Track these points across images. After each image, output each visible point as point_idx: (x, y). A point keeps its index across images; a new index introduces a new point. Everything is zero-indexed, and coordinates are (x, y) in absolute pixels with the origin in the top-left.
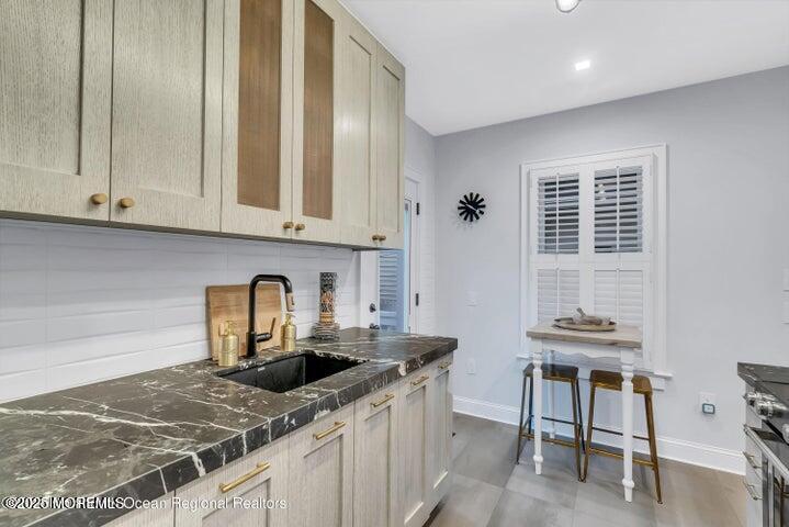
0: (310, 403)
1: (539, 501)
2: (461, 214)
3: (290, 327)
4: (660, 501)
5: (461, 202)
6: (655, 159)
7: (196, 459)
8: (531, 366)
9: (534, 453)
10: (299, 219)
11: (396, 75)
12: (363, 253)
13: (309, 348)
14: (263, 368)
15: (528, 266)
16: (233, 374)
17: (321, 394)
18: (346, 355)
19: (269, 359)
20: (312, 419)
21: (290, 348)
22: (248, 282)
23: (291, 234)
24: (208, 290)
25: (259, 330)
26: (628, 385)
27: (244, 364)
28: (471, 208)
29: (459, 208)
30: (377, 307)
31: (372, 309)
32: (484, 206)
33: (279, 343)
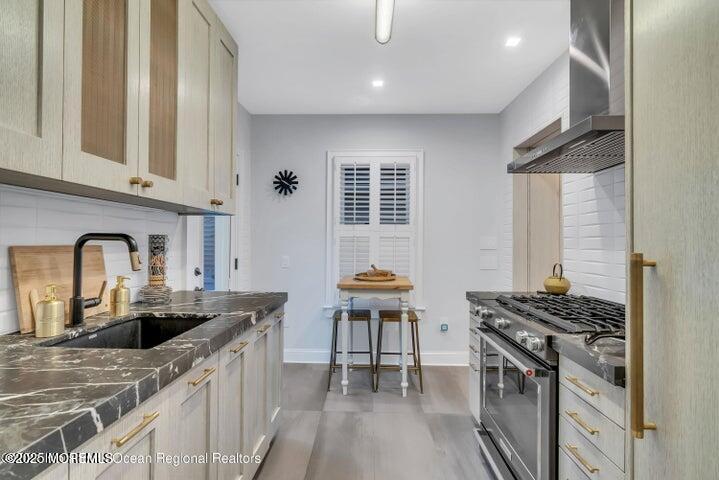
0: (189, 351)
1: (347, 413)
2: (276, 188)
3: (123, 290)
4: (422, 392)
5: (276, 177)
6: (417, 160)
7: (95, 415)
8: (341, 312)
9: (341, 379)
10: (146, 176)
11: (231, 51)
12: (188, 217)
13: (143, 310)
14: (95, 336)
15: (333, 235)
16: (62, 342)
17: (195, 344)
18: (193, 313)
19: (102, 324)
20: (190, 367)
21: (124, 312)
22: (72, 241)
23: (137, 191)
24: (11, 251)
25: (85, 295)
26: (405, 316)
27: (74, 333)
28: (285, 183)
29: (275, 183)
30: (202, 270)
31: (197, 273)
32: (297, 183)
33: (108, 309)
